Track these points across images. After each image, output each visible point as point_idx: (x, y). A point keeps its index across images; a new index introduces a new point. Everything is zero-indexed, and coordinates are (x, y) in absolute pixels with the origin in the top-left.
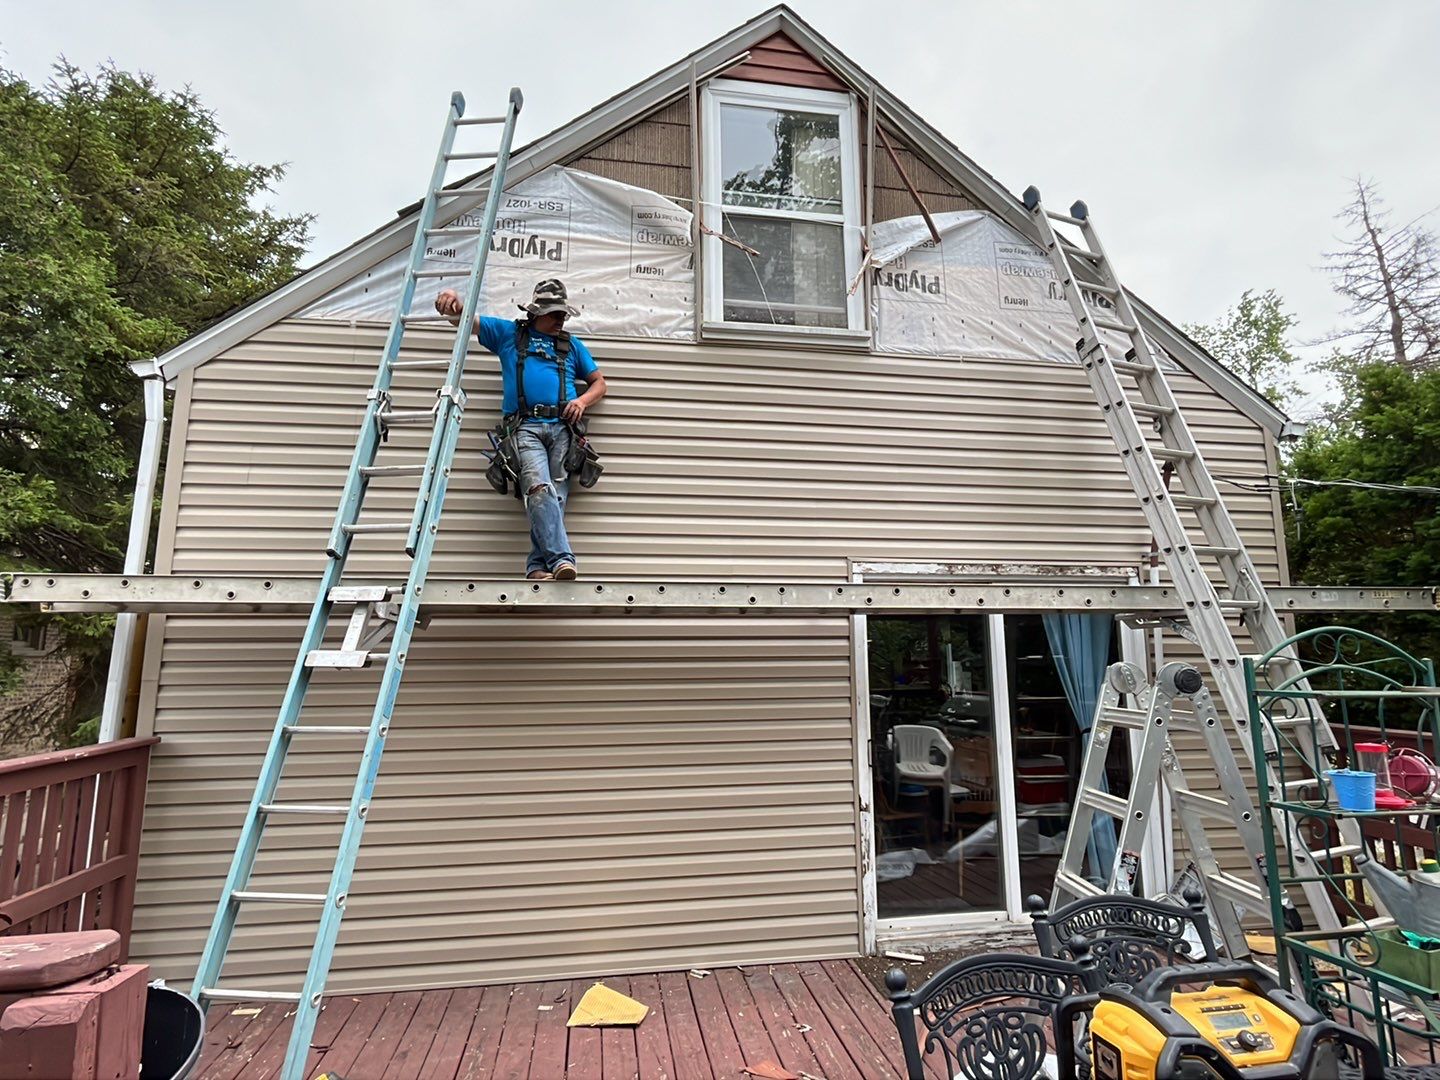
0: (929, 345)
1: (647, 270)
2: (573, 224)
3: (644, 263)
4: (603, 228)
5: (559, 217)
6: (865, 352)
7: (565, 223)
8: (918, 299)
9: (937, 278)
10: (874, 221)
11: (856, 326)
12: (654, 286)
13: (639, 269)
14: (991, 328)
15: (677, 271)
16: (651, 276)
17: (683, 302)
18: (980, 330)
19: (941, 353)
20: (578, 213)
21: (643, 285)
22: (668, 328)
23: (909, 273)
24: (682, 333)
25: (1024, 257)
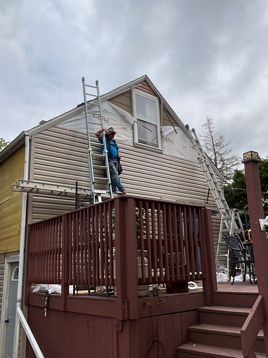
0: (171, 154)
1: (124, 128)
2: (110, 115)
3: (124, 127)
4: (116, 117)
5: (107, 113)
6: (162, 154)
7: (108, 114)
8: (169, 144)
9: (172, 140)
10: (163, 126)
11: (160, 148)
12: (126, 132)
13: (123, 128)
14: (181, 152)
15: (129, 130)
16: (125, 130)
17: (131, 137)
18: (179, 152)
19: (173, 156)
20: (111, 113)
21: (124, 132)
22: (129, 142)
23: (168, 138)
24: (131, 144)
25: (185, 138)
